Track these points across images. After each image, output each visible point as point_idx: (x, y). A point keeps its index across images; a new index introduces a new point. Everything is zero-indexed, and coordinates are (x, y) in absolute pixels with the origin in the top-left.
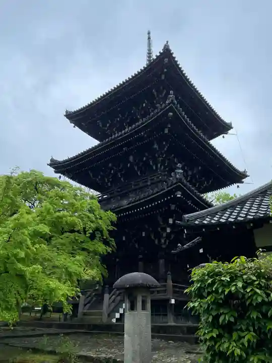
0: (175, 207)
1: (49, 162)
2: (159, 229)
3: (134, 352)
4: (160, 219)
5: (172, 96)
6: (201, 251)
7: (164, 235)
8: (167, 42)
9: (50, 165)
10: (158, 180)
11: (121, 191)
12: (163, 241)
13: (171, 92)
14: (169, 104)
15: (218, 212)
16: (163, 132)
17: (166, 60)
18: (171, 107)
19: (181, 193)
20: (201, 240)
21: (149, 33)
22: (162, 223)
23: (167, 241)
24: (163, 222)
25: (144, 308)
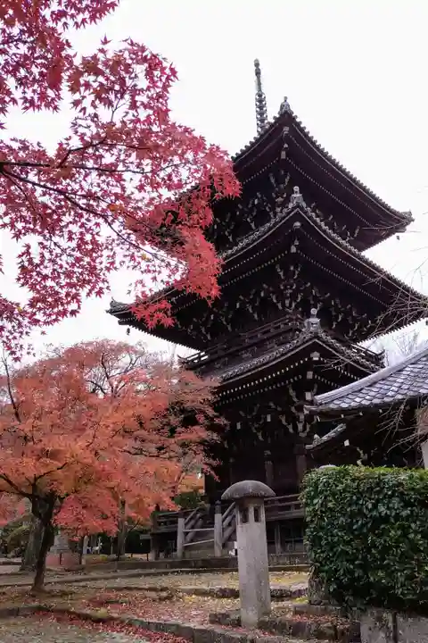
0: (314, 375)
1: (109, 308)
2: (293, 409)
3: (249, 565)
4: (292, 393)
5: (297, 195)
6: (347, 443)
7: (302, 417)
8: (286, 98)
9: (111, 312)
10: (287, 328)
11: (229, 348)
12: (300, 427)
13: (296, 188)
14: (294, 208)
15: (362, 389)
16: (289, 250)
17: (286, 129)
18: (298, 214)
19: (318, 354)
20: (345, 427)
21: (257, 65)
22: (295, 400)
23: (308, 426)
24: (297, 397)
25: (257, 519)
